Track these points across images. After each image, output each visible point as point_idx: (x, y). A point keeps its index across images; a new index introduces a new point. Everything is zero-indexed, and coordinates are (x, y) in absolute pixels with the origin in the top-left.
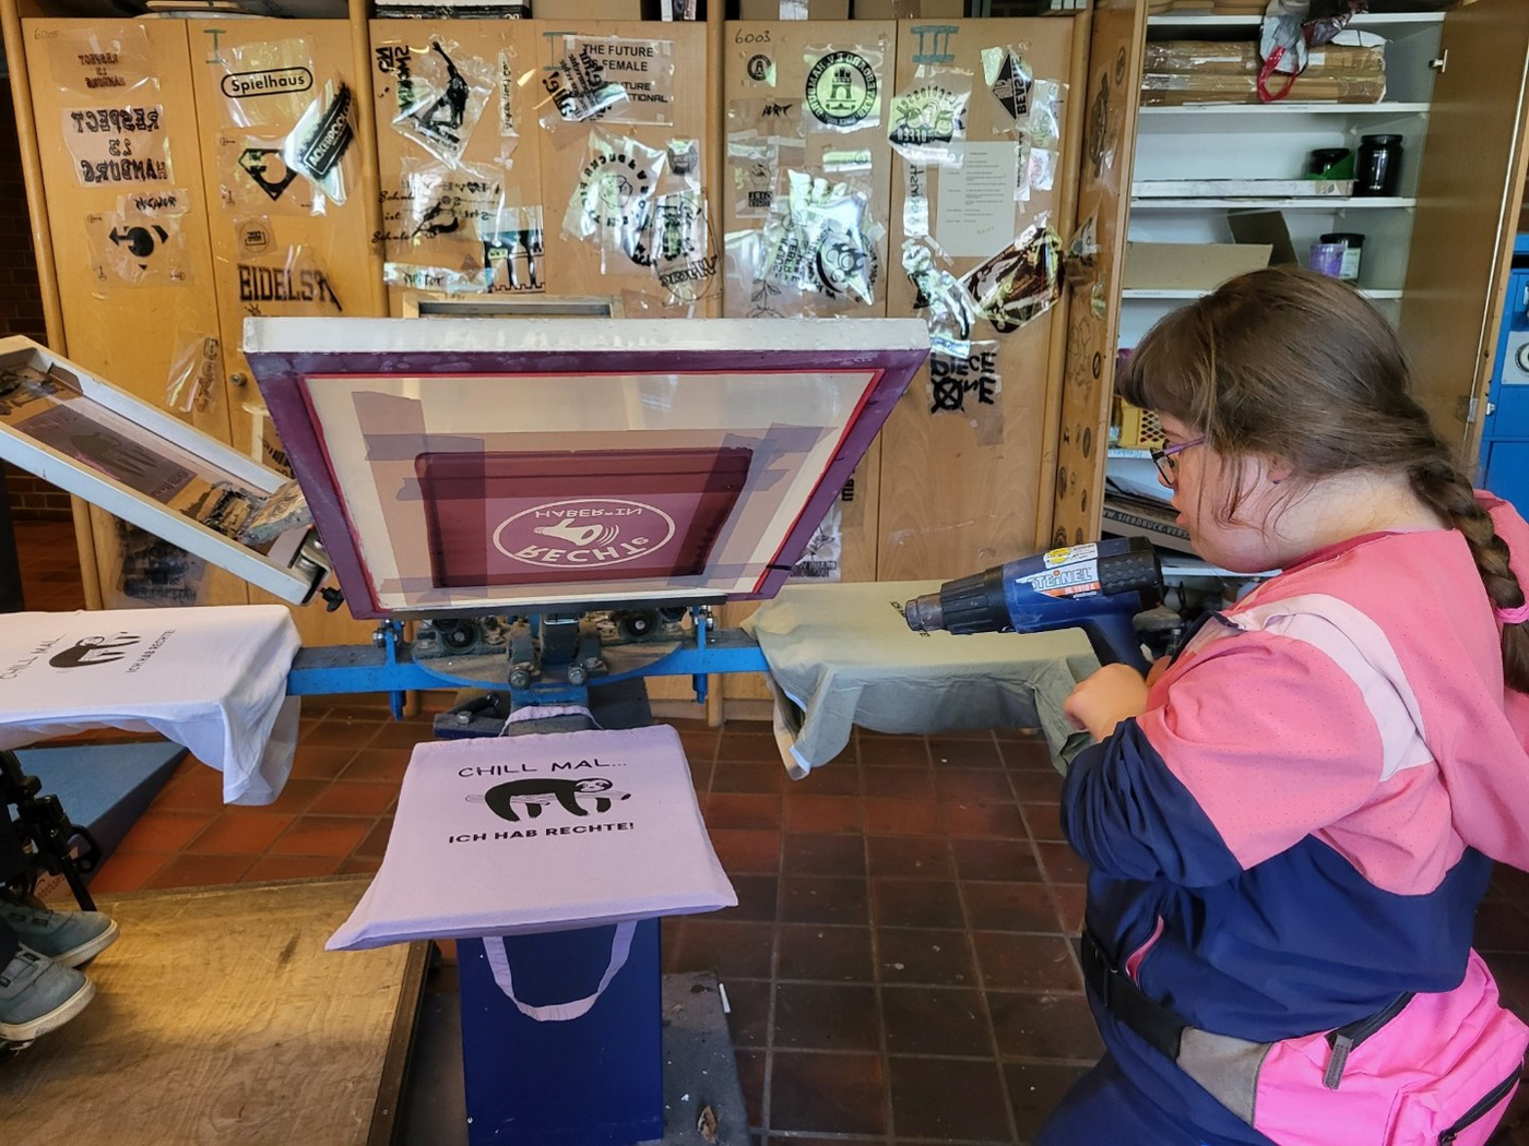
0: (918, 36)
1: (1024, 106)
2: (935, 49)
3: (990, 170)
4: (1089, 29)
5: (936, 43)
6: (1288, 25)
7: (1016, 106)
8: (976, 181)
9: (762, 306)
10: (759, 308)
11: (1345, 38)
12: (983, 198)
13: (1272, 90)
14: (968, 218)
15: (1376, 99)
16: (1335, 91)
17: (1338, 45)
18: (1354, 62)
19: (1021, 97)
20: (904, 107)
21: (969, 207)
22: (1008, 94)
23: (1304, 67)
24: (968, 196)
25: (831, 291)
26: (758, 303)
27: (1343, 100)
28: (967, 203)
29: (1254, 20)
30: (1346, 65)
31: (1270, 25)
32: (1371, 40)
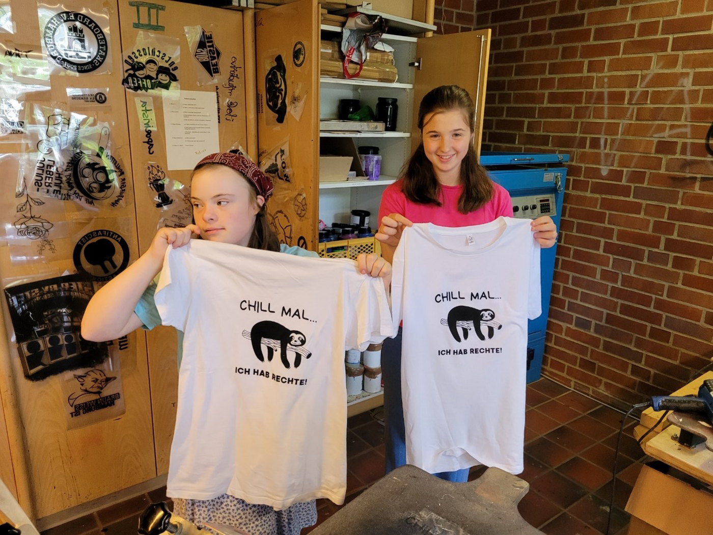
0: (135, 8)
1: (217, 68)
2: (150, 20)
3: (198, 110)
4: (253, 22)
5: (149, 15)
6: (354, 35)
7: (212, 68)
8: (190, 118)
9: (29, 215)
10: (25, 217)
11: (379, 46)
12: (197, 130)
13: (351, 72)
14: (188, 143)
15: (394, 81)
16: (377, 75)
17: (376, 50)
18: (381, 59)
19: (214, 62)
20: (130, 61)
21: (187, 136)
22: (206, 59)
23: (365, 61)
24: (187, 128)
25: (90, 200)
26: (24, 213)
27: (381, 80)
28: (186, 133)
29: (338, 29)
30: (378, 60)
31: (346, 34)
32: (388, 49)
